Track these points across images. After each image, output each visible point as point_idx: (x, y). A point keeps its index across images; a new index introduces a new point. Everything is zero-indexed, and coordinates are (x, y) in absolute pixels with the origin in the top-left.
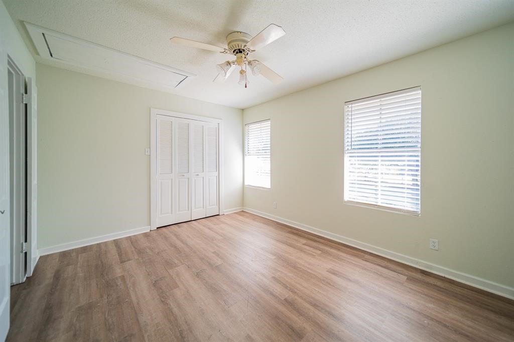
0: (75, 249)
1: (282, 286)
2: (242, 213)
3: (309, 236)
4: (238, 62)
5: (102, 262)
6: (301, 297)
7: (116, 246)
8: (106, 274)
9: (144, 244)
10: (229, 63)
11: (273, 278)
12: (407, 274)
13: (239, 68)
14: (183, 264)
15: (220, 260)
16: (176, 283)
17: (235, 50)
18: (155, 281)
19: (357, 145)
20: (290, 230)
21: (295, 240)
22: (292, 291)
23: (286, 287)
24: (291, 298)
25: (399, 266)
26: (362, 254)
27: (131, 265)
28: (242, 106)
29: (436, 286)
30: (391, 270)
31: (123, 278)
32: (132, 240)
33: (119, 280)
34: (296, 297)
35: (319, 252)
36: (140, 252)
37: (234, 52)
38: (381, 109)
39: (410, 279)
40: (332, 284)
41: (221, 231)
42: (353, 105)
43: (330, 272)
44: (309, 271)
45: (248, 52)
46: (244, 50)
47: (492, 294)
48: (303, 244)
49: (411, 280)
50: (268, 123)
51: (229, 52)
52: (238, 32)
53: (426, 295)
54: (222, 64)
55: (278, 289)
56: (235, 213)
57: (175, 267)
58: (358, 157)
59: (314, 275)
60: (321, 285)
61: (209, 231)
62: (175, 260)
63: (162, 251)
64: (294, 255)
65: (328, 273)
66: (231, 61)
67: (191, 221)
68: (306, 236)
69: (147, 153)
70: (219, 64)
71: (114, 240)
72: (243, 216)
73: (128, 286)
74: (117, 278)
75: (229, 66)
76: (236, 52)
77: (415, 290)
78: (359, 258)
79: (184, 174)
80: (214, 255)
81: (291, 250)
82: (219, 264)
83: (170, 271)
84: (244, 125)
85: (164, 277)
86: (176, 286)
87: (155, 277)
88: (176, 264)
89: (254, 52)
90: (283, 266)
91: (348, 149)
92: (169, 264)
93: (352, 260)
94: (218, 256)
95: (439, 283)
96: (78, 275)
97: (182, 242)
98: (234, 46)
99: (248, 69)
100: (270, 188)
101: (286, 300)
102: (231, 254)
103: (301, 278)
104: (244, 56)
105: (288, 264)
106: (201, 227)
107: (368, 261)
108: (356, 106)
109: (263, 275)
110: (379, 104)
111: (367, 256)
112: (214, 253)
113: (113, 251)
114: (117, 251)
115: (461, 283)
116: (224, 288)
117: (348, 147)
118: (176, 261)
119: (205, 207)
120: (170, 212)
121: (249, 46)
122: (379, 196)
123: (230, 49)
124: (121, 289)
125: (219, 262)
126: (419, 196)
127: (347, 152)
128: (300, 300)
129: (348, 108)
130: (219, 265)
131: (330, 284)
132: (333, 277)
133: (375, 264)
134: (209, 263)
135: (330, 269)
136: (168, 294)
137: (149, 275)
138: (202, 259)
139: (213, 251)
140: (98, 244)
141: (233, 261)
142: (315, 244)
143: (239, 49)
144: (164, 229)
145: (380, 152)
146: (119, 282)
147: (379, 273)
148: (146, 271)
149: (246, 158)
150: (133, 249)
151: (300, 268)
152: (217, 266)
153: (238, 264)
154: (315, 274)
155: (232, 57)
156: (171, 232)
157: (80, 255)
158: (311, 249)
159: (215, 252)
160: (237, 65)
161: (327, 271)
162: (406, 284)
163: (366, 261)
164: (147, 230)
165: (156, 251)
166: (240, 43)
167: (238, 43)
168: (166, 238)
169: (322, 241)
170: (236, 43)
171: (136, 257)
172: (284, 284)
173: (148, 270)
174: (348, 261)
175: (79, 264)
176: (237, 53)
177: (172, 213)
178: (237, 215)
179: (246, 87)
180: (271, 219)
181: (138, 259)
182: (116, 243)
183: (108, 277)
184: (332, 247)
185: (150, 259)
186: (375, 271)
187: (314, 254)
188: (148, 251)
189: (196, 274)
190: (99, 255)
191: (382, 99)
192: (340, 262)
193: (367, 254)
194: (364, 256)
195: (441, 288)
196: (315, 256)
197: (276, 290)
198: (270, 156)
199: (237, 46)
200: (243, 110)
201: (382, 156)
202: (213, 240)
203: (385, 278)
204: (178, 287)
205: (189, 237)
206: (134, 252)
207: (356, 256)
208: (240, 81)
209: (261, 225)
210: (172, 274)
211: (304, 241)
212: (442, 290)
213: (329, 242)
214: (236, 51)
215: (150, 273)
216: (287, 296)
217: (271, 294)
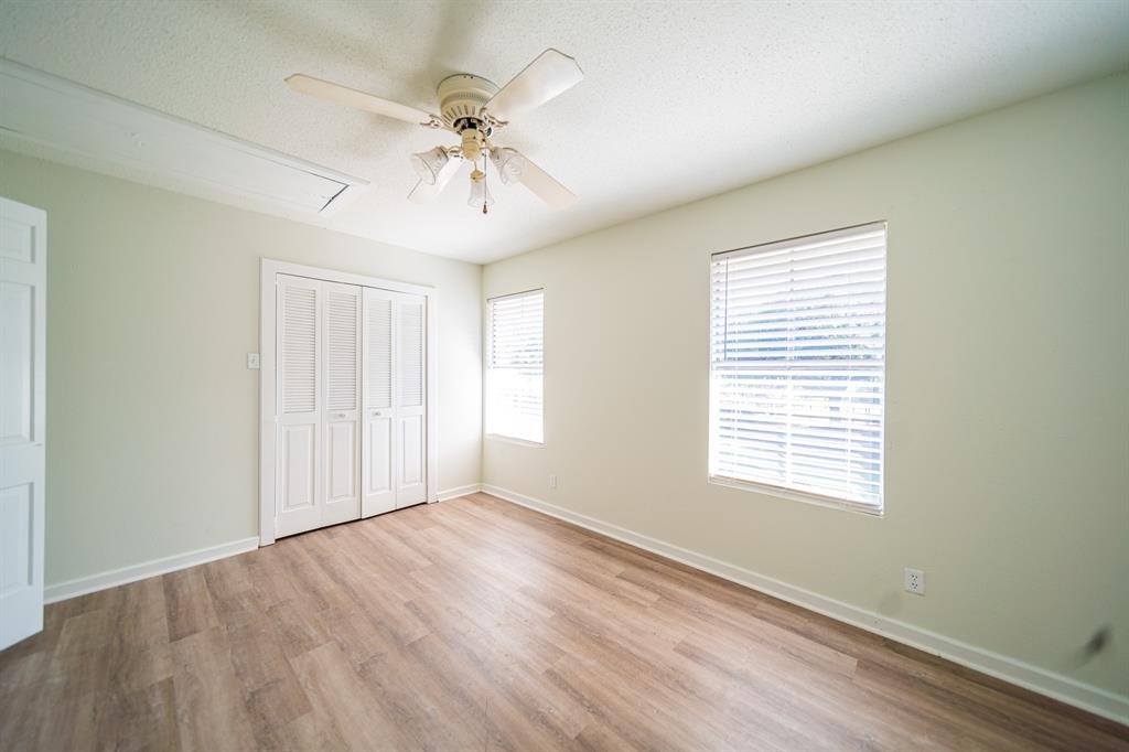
0: (59, 603)
1: (571, 696)
2: (480, 497)
3: (631, 554)
4: (468, 150)
5: (122, 641)
6: (617, 728)
7: (166, 591)
8: (127, 676)
9: (239, 583)
10: (442, 152)
11: (550, 673)
12: (855, 650)
13: (469, 166)
14: (327, 641)
15: (420, 624)
16: (306, 698)
17: (458, 121)
18: (253, 694)
19: (739, 350)
20: (587, 539)
21: (599, 565)
22: (593, 712)
23: (580, 700)
24: (592, 732)
25: (836, 629)
26: (752, 600)
27: (197, 647)
28: (481, 260)
29: (924, 682)
30: (821, 642)
31: (169, 687)
32: (209, 574)
33: (158, 693)
34: (606, 730)
35: (654, 597)
36: (225, 607)
37: (455, 125)
38: (792, 271)
39: (866, 666)
40: (687, 685)
41: (429, 546)
42: (730, 261)
43: (683, 653)
44: (634, 650)
45: (490, 125)
46: (480, 121)
47: (1051, 701)
48: (617, 577)
49: (867, 668)
50: (539, 298)
51: (442, 124)
52: (465, 75)
53: (907, 710)
54: (427, 153)
55: (559, 707)
56: (463, 497)
57: (308, 649)
58: (739, 377)
59: (645, 661)
60: (664, 690)
61: (401, 545)
62: (311, 627)
63: (282, 604)
64: (598, 608)
65: (678, 655)
66: (447, 147)
67: (360, 520)
68: (624, 553)
69: (251, 366)
70: (419, 152)
71: (165, 576)
72: (481, 504)
73: (180, 712)
74: (152, 688)
75: (443, 158)
76: (460, 126)
77: (882, 698)
78: (746, 612)
79: (343, 412)
80: (408, 612)
81: (590, 593)
82: (419, 637)
83: (295, 662)
84: (484, 300)
85: (278, 680)
86: (306, 708)
87: (252, 682)
88: (310, 639)
89: (505, 127)
90: (573, 639)
91: (718, 360)
92: (294, 642)
93: (729, 616)
94: (417, 614)
95: (930, 675)
96: (49, 681)
97: (333, 575)
98: (457, 111)
99: (491, 169)
100: (542, 441)
101: (580, 739)
102: (448, 609)
103: (616, 672)
104: (480, 136)
105: (583, 633)
106: (383, 535)
107: (765, 619)
108: (735, 263)
109: (524, 666)
110: (789, 260)
111: (763, 606)
112: (409, 605)
113: (157, 604)
114: (169, 605)
115: (979, 673)
116: (428, 710)
117: (717, 356)
118: (313, 632)
119: (393, 487)
120: (309, 500)
121: (494, 111)
122: (789, 468)
123: (447, 116)
124: (156, 721)
125: (419, 631)
126: (878, 470)
127: (715, 366)
128: (614, 738)
129: (719, 268)
130: (420, 640)
131: (683, 687)
132: (689, 665)
133: (782, 626)
134: (395, 636)
135: (683, 642)
136: (280, 733)
137: (237, 674)
138: (377, 624)
139: (406, 600)
140: (120, 587)
141: (454, 629)
142: (643, 576)
143: (469, 119)
144: (292, 542)
145: (790, 368)
146: (157, 701)
147: (793, 651)
148: (233, 662)
149: (489, 373)
150: (210, 598)
151: (611, 642)
152: (412, 645)
153: (463, 635)
154: (648, 657)
155: (452, 139)
156: (310, 551)
157: (67, 620)
158: (636, 589)
159: (410, 602)
160: (465, 159)
161: (675, 650)
162: (857, 680)
163: (760, 618)
164: (249, 545)
165: (267, 603)
166: (470, 103)
167: (465, 102)
168: (295, 567)
169: (659, 566)
170: (461, 103)
171: (213, 622)
172: (576, 692)
173: (237, 661)
174: (721, 621)
175: (59, 646)
176: (463, 128)
177: (313, 503)
178: (468, 504)
179: (485, 212)
180: (543, 511)
181: (217, 628)
182: (170, 583)
183: (129, 686)
184: (682, 583)
185: (246, 627)
186: (785, 646)
187: (643, 602)
188: (246, 603)
189: (359, 669)
190: (119, 619)
191: (796, 249)
192: (702, 623)
193: (761, 599)
194: (755, 605)
195: (936, 688)
196: (645, 607)
197: (556, 708)
198: (541, 371)
199: (464, 112)
200: (482, 267)
201: (794, 378)
202: (409, 571)
203: (811, 664)
204: (310, 709)
205: (350, 562)
206: (211, 608)
207: (737, 605)
208: (471, 199)
209: (522, 527)
210: (297, 670)
211: (618, 568)
212: (939, 693)
213: (675, 571)
214: (462, 122)
215: (242, 671)
216: (583, 726)
217: (545, 722)
